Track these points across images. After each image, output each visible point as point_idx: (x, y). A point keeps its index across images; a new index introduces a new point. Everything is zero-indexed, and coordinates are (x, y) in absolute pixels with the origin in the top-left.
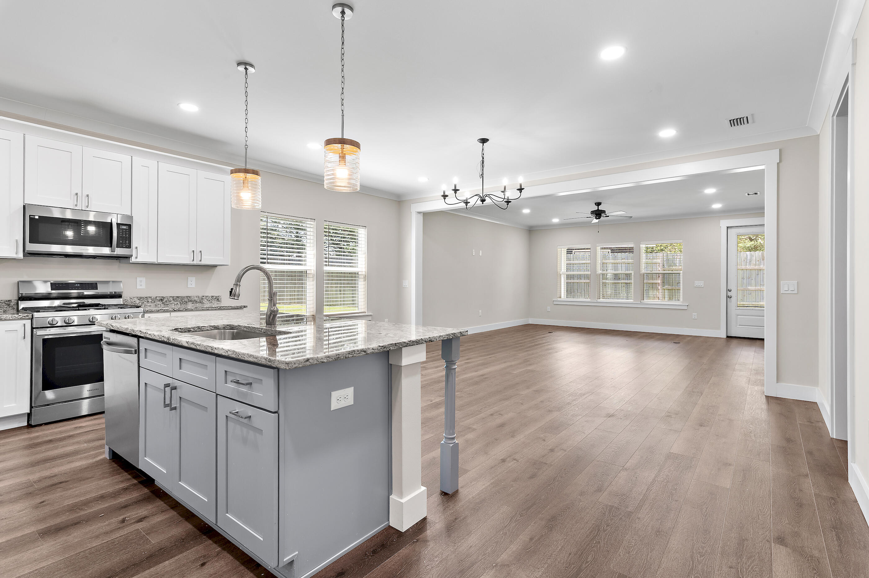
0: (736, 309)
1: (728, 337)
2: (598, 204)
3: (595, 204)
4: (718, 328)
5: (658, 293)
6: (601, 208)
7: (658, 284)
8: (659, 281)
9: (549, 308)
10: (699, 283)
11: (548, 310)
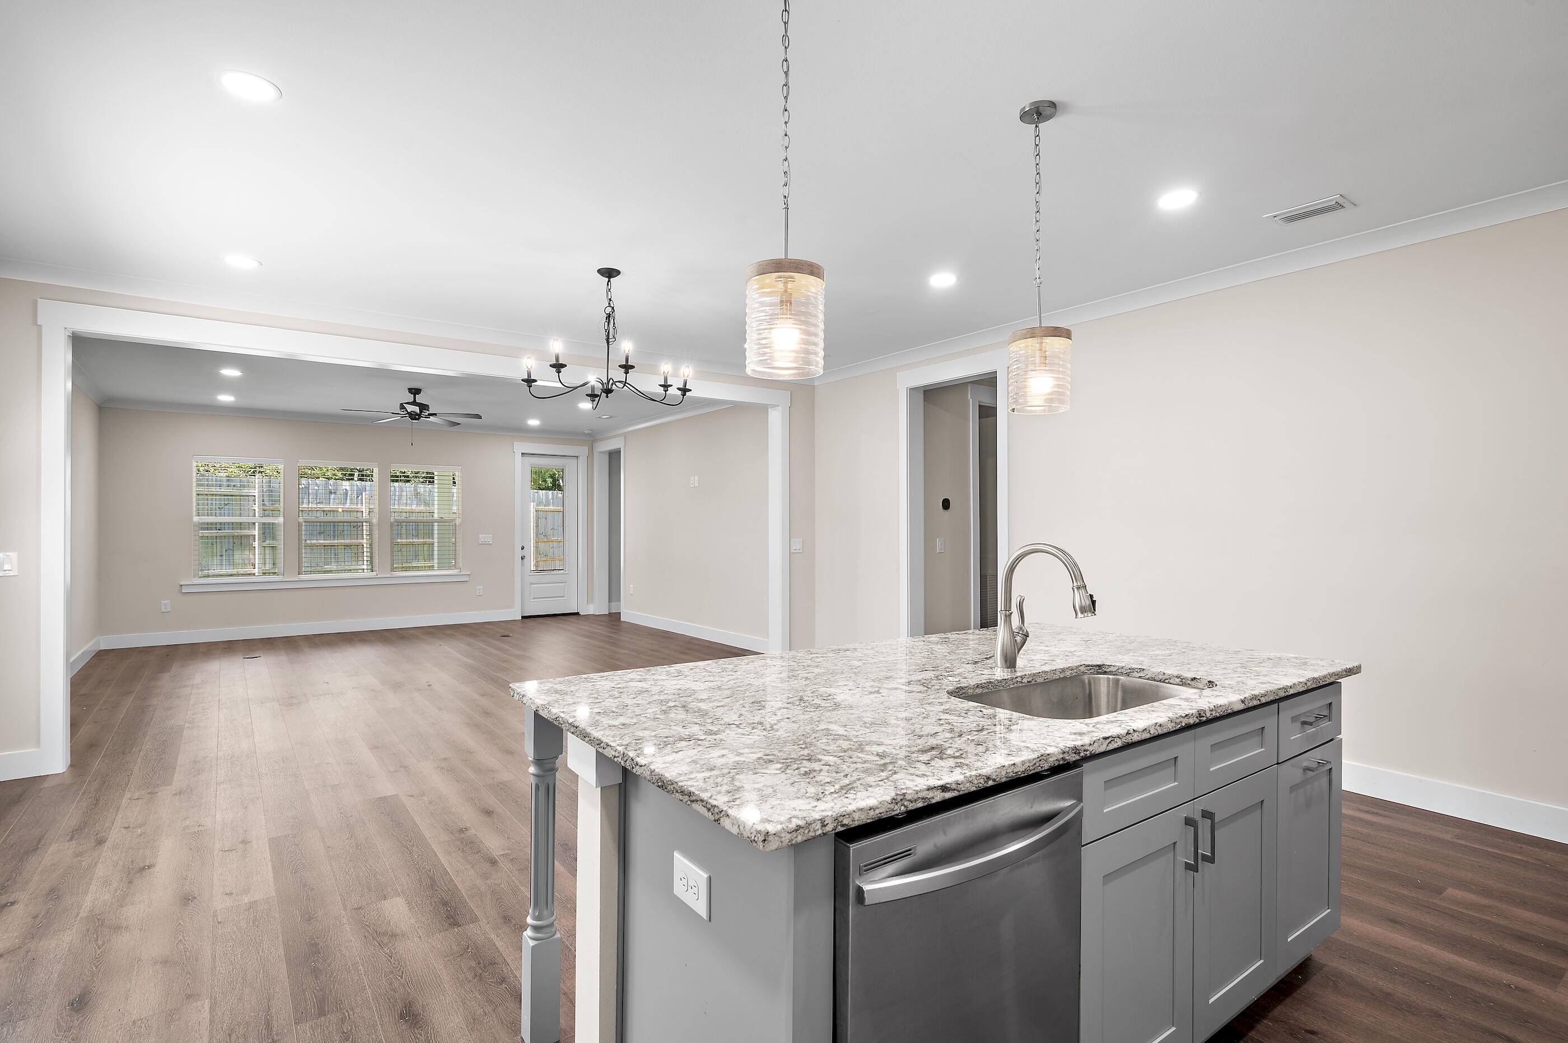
1: (523, 617)
2: (416, 392)
4: (511, 606)
5: (251, 556)
7: (251, 538)
9: (166, 604)
10: (483, 538)
11: (164, 610)
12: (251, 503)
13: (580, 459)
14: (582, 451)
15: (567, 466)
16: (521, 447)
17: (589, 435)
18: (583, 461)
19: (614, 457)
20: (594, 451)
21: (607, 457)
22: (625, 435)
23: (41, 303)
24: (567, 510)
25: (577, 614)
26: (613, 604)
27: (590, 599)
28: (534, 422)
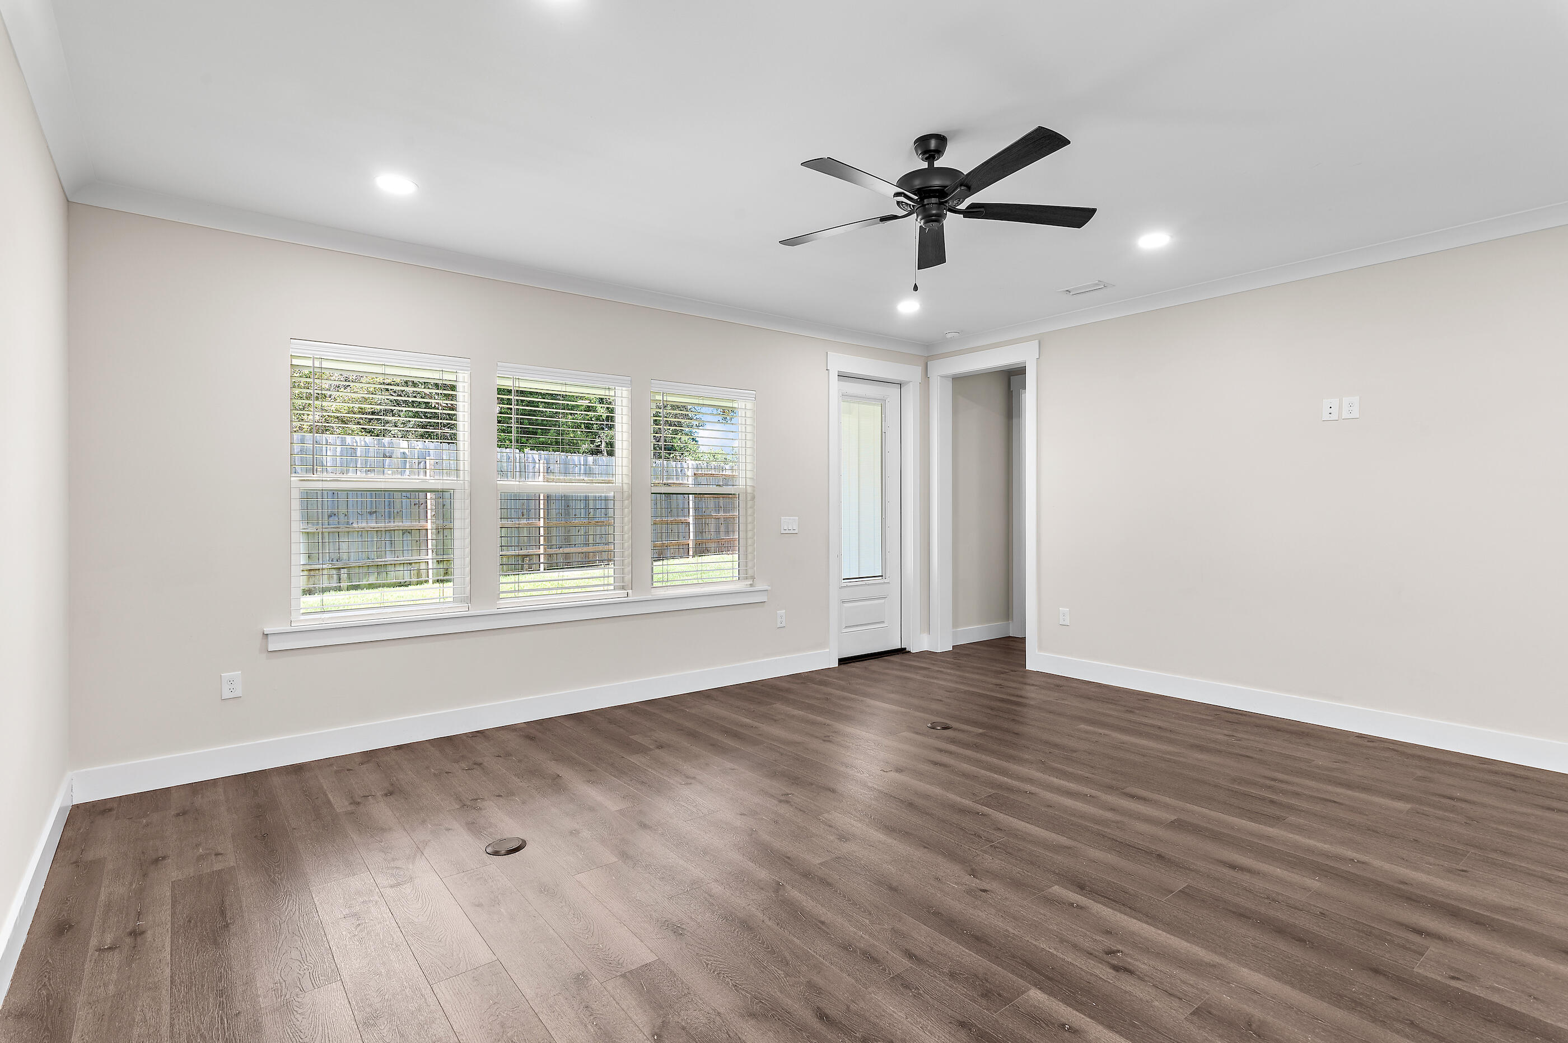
0: (841, 587)
1: (843, 661)
4: (825, 642)
10: (790, 523)
11: (227, 694)
13: (909, 387)
14: (913, 373)
15: (887, 400)
20: (933, 373)
22: (1041, 338)
25: (902, 651)
27: (927, 626)
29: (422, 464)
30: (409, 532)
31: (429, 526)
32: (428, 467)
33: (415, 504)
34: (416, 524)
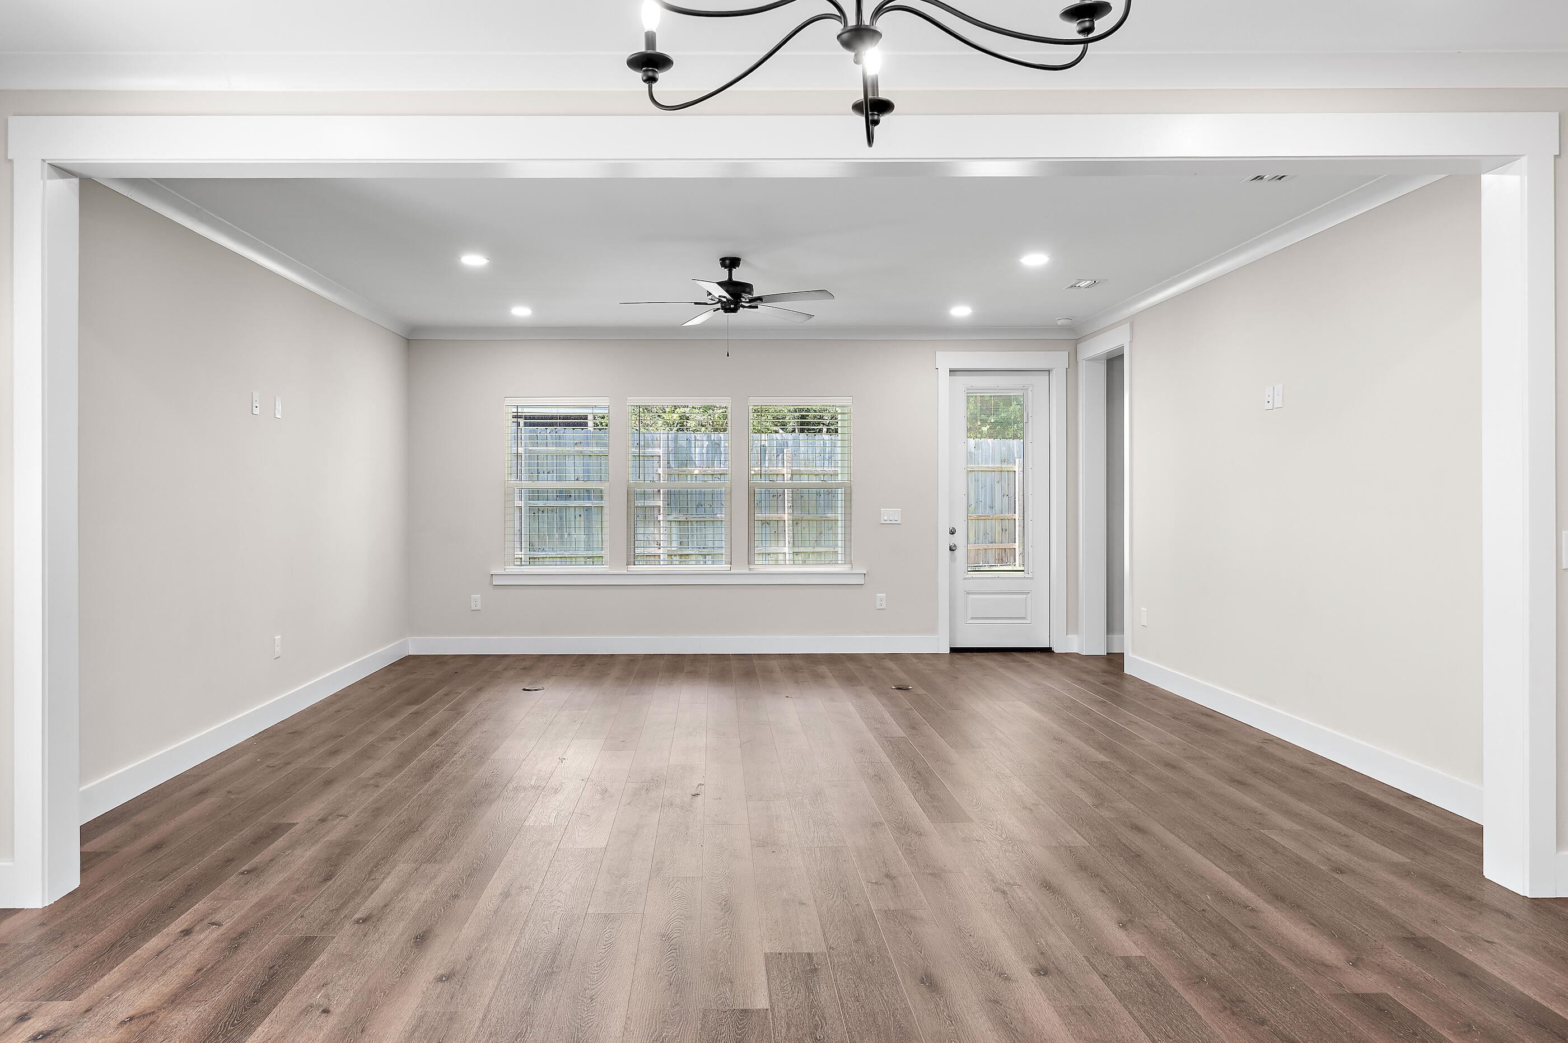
0: (965, 579)
1: (953, 650)
2: (731, 263)
3: (723, 260)
4: (932, 629)
6: (739, 275)
8: (661, 504)
9: (476, 600)
10: (890, 514)
11: (473, 608)
12: (656, 464)
13: (1053, 374)
14: (1058, 360)
15: (1029, 390)
16: (948, 359)
17: (1070, 329)
18: (1058, 378)
19: (1114, 363)
20: (1080, 357)
21: (1102, 368)
22: (1132, 321)
23: (12, 120)
24: (1030, 466)
25: (1048, 651)
26: (1116, 637)
27: (1072, 626)
28: (961, 312)
29: (780, 456)
30: (768, 523)
31: (786, 517)
32: (785, 459)
33: (773, 496)
34: (774, 516)
